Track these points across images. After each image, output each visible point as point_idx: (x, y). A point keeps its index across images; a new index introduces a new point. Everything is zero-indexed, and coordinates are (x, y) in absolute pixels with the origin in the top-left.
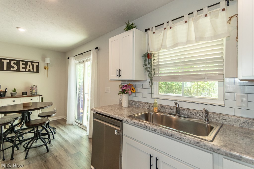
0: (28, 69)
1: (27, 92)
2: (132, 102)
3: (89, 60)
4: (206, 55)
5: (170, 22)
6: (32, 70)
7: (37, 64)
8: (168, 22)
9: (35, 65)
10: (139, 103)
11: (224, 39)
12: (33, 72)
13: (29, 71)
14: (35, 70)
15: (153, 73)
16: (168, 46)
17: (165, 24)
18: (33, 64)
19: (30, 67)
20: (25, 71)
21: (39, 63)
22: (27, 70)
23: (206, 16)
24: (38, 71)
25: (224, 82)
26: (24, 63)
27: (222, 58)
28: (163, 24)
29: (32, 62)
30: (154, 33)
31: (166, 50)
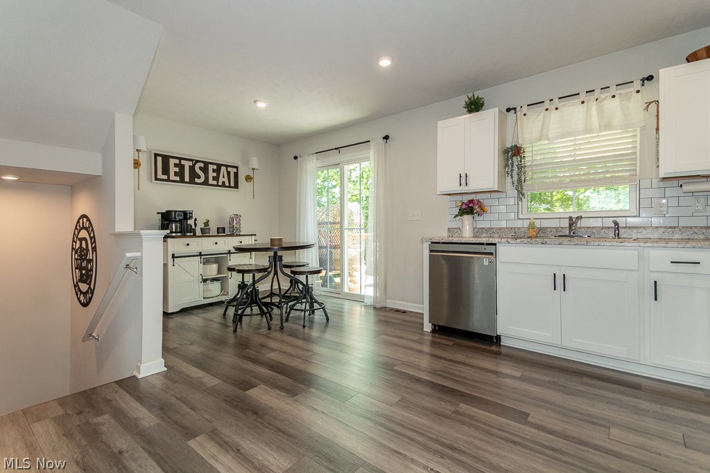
0: (221, 179)
1: (224, 228)
2: (476, 230)
3: (367, 159)
4: (613, 145)
5: (556, 101)
6: (227, 184)
7: (235, 170)
8: (551, 100)
9: (232, 171)
10: (494, 230)
11: (639, 129)
12: (229, 187)
13: (223, 185)
14: (232, 185)
15: (523, 178)
16: (550, 136)
17: (547, 102)
18: (229, 169)
19: (224, 177)
20: (218, 185)
21: (237, 167)
22: (220, 183)
23: (614, 97)
24: (236, 186)
25: (638, 186)
26: (215, 167)
27: (635, 153)
28: (543, 102)
29: (227, 166)
30: (525, 115)
31: (548, 142)
